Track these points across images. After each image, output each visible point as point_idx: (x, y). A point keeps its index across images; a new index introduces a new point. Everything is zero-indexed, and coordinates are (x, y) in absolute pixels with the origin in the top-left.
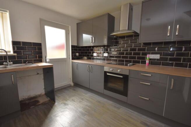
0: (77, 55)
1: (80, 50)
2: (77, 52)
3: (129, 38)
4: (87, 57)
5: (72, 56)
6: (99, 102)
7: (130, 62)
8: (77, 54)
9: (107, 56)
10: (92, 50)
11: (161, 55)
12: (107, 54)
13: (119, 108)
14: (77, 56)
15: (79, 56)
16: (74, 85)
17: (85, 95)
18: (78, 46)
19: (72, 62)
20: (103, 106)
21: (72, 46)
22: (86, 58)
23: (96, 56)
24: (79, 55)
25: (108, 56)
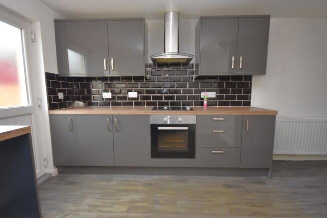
0: (60, 98)
1: (64, 85)
2: (60, 91)
3: (176, 67)
4: (84, 102)
5: (49, 100)
6: (149, 185)
7: (166, 104)
8: (61, 96)
9: (136, 97)
10: (88, 86)
11: (217, 93)
12: (136, 93)
13: (185, 181)
14: (61, 100)
15: (64, 100)
16: (59, 172)
17: (110, 184)
18: (60, 76)
19: (50, 115)
20: (162, 189)
21: (49, 76)
22: (81, 103)
23: (110, 97)
24: (64, 97)
25: (138, 96)
